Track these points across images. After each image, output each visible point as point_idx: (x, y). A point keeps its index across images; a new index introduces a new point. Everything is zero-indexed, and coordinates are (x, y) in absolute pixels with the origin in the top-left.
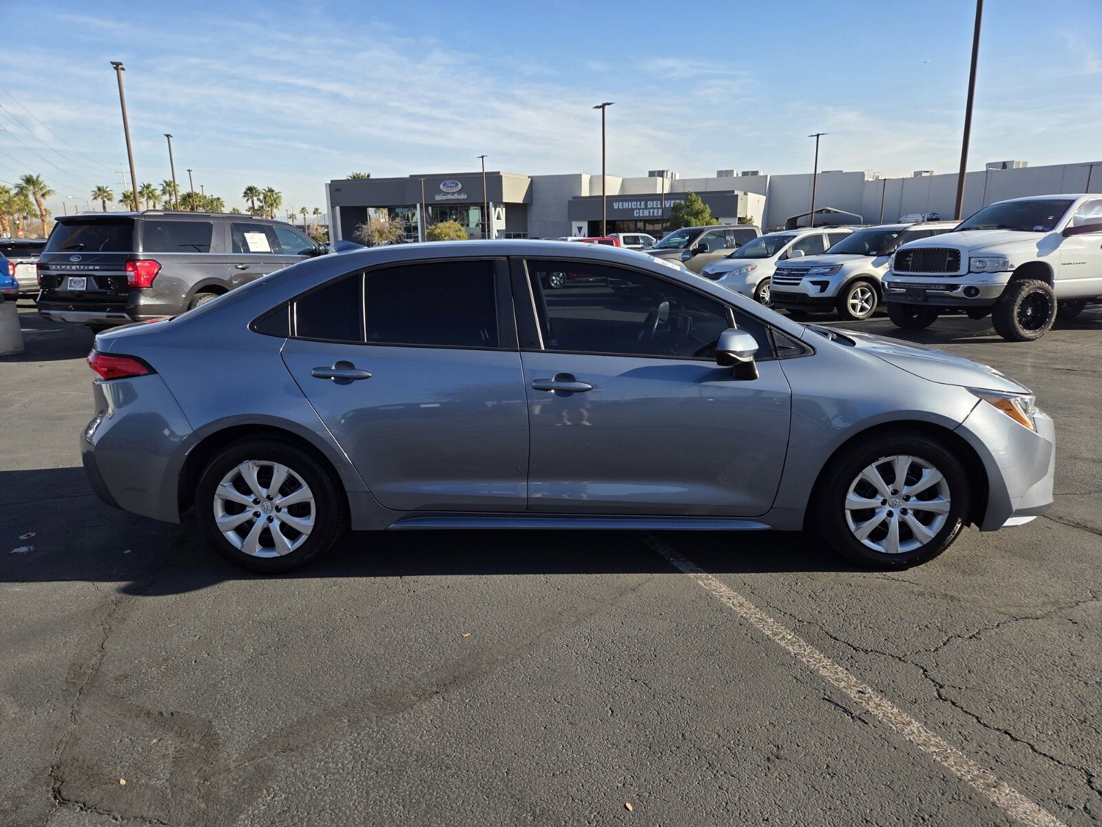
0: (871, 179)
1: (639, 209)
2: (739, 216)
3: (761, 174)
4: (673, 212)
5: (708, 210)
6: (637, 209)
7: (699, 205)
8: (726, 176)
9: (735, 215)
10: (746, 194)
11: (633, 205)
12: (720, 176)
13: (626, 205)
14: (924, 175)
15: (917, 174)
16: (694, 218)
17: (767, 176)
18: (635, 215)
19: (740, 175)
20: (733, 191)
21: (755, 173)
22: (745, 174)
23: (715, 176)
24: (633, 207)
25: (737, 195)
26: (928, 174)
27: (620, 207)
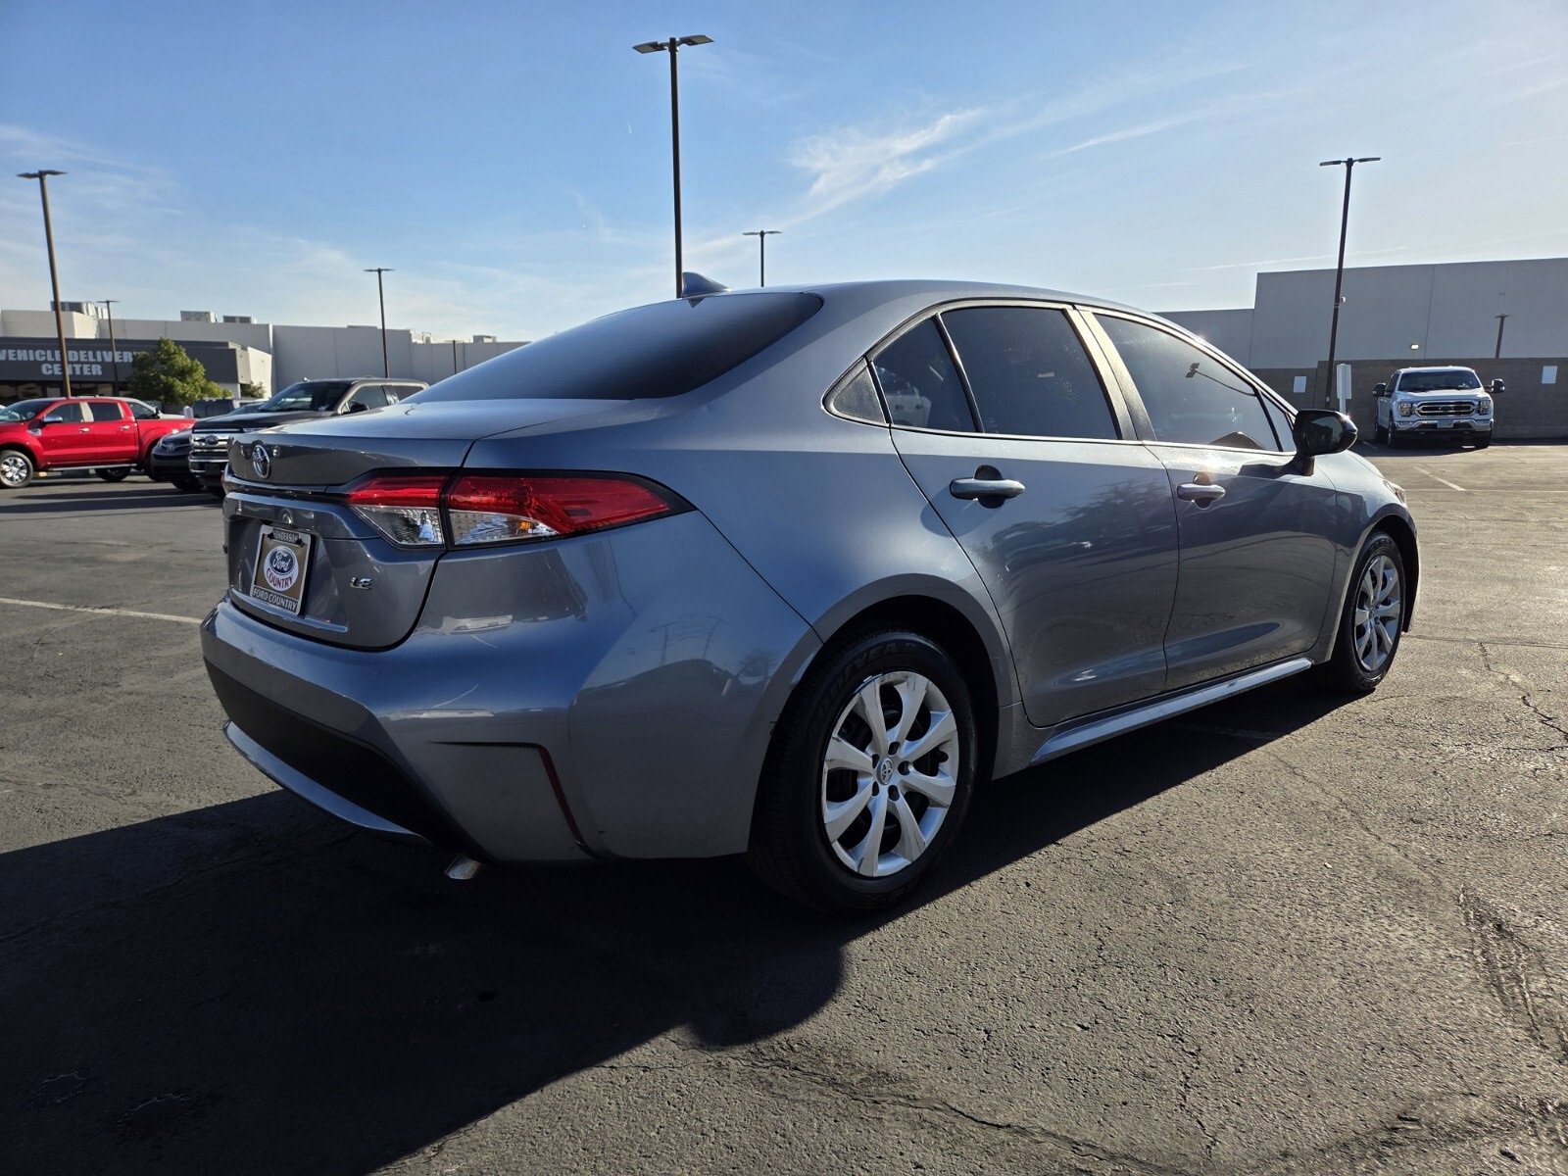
0: (420, 342)
1: (52, 363)
2: (242, 381)
3: (255, 321)
4: (136, 369)
5: (201, 370)
6: (46, 361)
7: (183, 360)
8: (198, 320)
9: (235, 380)
10: (244, 349)
11: (38, 355)
12: (188, 319)
13: (22, 355)
14: (486, 340)
15: (478, 339)
16: (180, 380)
17: (267, 326)
18: (44, 371)
19: (221, 320)
20: (226, 344)
21: (246, 320)
22: (227, 319)
23: (178, 318)
24: (38, 359)
25: (234, 350)
26: (490, 340)
27: (11, 358)
